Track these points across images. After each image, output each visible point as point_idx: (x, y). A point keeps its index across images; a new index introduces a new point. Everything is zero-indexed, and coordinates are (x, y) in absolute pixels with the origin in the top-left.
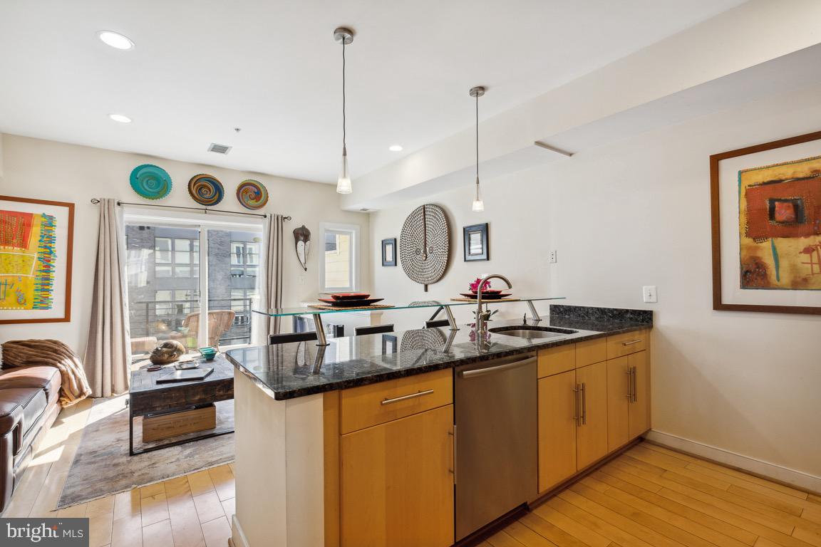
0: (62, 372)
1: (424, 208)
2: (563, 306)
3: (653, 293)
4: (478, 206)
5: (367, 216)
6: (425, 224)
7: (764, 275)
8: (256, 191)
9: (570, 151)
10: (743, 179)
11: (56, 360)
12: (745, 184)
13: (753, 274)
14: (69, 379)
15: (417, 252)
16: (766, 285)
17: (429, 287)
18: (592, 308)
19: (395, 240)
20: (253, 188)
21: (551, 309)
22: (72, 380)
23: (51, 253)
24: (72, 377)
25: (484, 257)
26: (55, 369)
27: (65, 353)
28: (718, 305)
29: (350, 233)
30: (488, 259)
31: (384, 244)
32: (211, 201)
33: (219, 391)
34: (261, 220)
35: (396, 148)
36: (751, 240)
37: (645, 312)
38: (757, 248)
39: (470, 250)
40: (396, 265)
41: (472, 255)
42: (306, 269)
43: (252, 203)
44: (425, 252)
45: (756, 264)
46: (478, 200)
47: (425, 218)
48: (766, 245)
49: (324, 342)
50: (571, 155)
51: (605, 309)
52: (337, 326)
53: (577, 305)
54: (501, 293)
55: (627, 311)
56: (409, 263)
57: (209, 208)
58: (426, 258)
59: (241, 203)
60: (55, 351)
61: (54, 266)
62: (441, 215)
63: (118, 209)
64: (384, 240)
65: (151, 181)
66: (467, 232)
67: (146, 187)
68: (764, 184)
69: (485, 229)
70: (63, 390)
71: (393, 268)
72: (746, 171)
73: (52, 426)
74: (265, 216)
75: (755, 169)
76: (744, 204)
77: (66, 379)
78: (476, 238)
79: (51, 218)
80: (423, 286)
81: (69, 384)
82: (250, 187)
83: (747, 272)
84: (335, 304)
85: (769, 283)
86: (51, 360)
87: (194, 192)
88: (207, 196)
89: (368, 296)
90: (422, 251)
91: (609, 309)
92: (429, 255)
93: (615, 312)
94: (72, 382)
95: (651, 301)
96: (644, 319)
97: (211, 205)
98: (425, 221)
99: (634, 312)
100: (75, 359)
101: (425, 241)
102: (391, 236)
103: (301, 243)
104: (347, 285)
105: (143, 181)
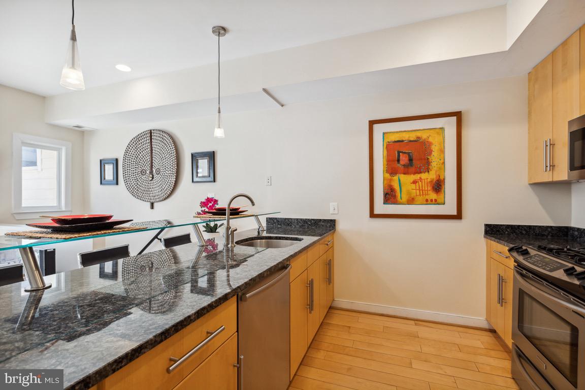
1: (151, 133)
2: (276, 218)
3: (336, 208)
4: (219, 133)
5: (81, 134)
6: (151, 148)
7: (395, 197)
9: (283, 102)
10: (385, 137)
12: (386, 140)
13: (390, 196)
15: (143, 172)
16: (395, 202)
17: (155, 205)
18: (297, 219)
19: (117, 160)
21: (267, 221)
25: (211, 179)
28: (373, 215)
29: (59, 150)
30: (214, 181)
31: (102, 163)
35: (123, 68)
36: (388, 175)
37: (331, 220)
38: (391, 180)
39: (197, 173)
40: (117, 184)
41: (200, 177)
44: (151, 172)
45: (391, 189)
46: (219, 127)
47: (151, 142)
48: (396, 178)
49: (40, 285)
50: (282, 106)
51: (306, 219)
52: (46, 251)
53: (287, 217)
54: (240, 210)
55: (320, 220)
56: (133, 183)
58: (153, 178)
62: (169, 140)
64: (103, 160)
66: (195, 157)
68: (395, 142)
69: (211, 156)
71: (114, 187)
72: (387, 133)
75: (391, 132)
76: (385, 152)
78: (203, 164)
80: (149, 204)
83: (386, 194)
84: (55, 230)
85: (397, 201)
89: (110, 217)
90: (148, 172)
91: (309, 219)
92: (155, 176)
93: (312, 221)
95: (334, 213)
96: (331, 224)
98: (151, 145)
99: (325, 221)
101: (152, 163)
102: (113, 156)
104: (54, 203)
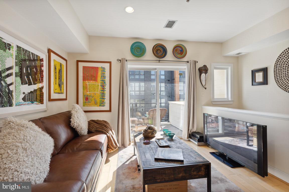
0: (108, 137)
8: (181, 49)
11: (106, 131)
14: (111, 140)
20: (179, 48)
22: (112, 140)
23: (104, 83)
24: (112, 139)
26: (105, 135)
27: (109, 128)
29: (227, 69)
31: (254, 72)
32: (162, 56)
33: (194, 172)
34: (185, 64)
40: (267, 84)
42: (206, 88)
43: (179, 56)
57: (161, 59)
59: (175, 56)
60: (105, 126)
61: (106, 89)
63: (126, 62)
64: (254, 70)
65: (137, 49)
67: (136, 53)
70: (109, 145)
73: (105, 164)
74: (188, 62)
77: (110, 140)
79: (104, 68)
81: (111, 142)
82: (178, 48)
86: (104, 131)
87: (155, 52)
88: (160, 54)
94: (112, 142)
97: (162, 58)
100: (113, 131)
103: (203, 75)
105: (135, 49)
